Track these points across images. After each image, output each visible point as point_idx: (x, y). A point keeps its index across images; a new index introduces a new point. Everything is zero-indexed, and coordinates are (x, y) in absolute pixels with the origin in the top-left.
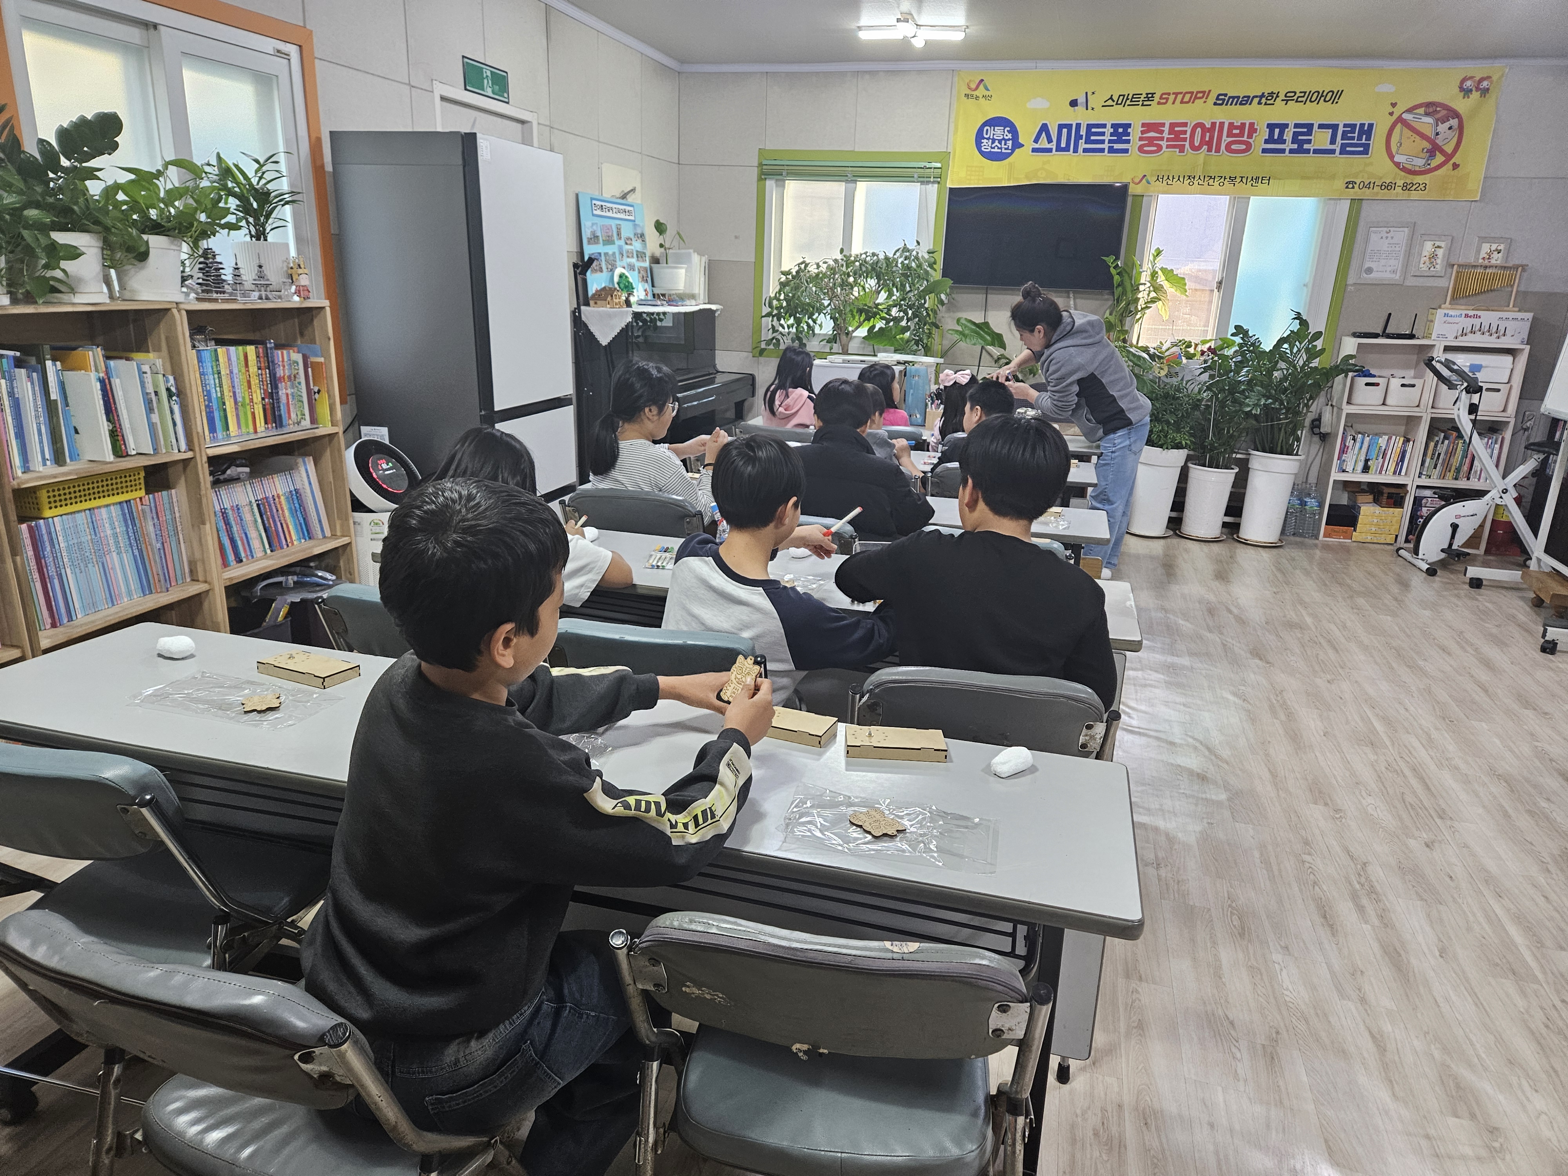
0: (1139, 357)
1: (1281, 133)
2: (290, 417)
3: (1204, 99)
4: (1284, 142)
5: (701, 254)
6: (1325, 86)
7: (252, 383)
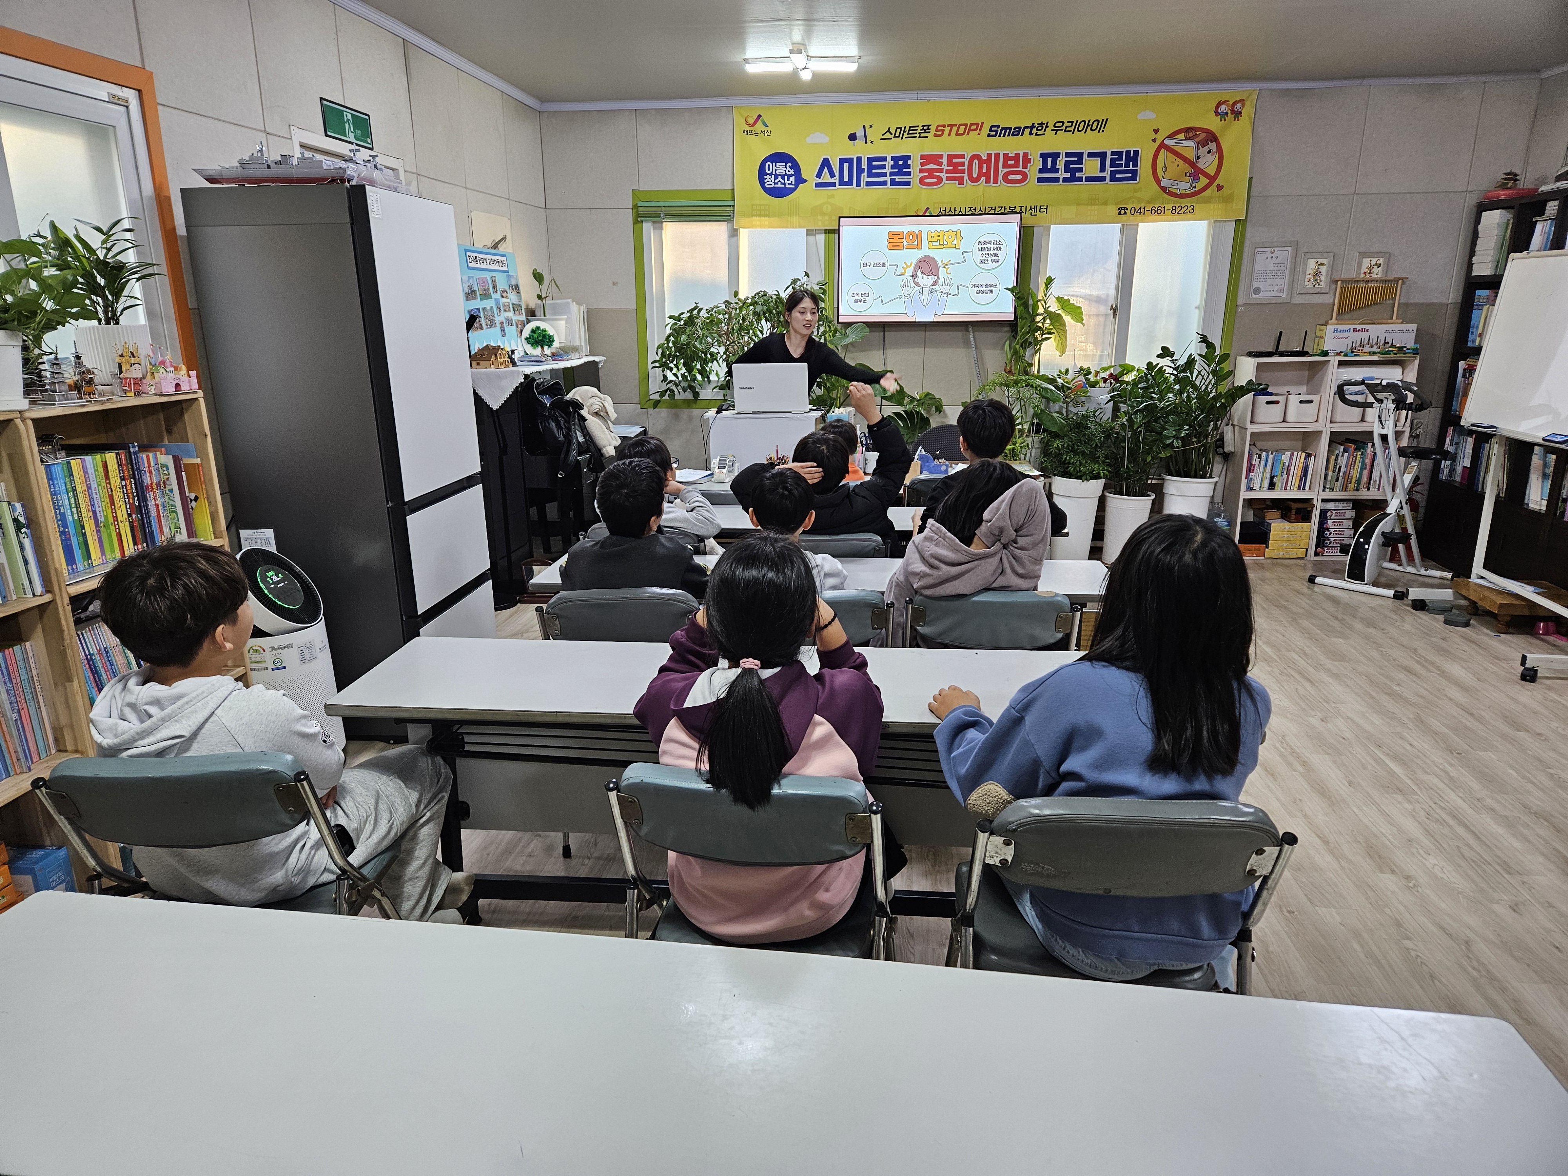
0: (1046, 389)
1: (1054, 163)
2: (162, 532)
3: (978, 131)
4: (1057, 171)
5: (579, 304)
6: (1090, 116)
7: (115, 497)
